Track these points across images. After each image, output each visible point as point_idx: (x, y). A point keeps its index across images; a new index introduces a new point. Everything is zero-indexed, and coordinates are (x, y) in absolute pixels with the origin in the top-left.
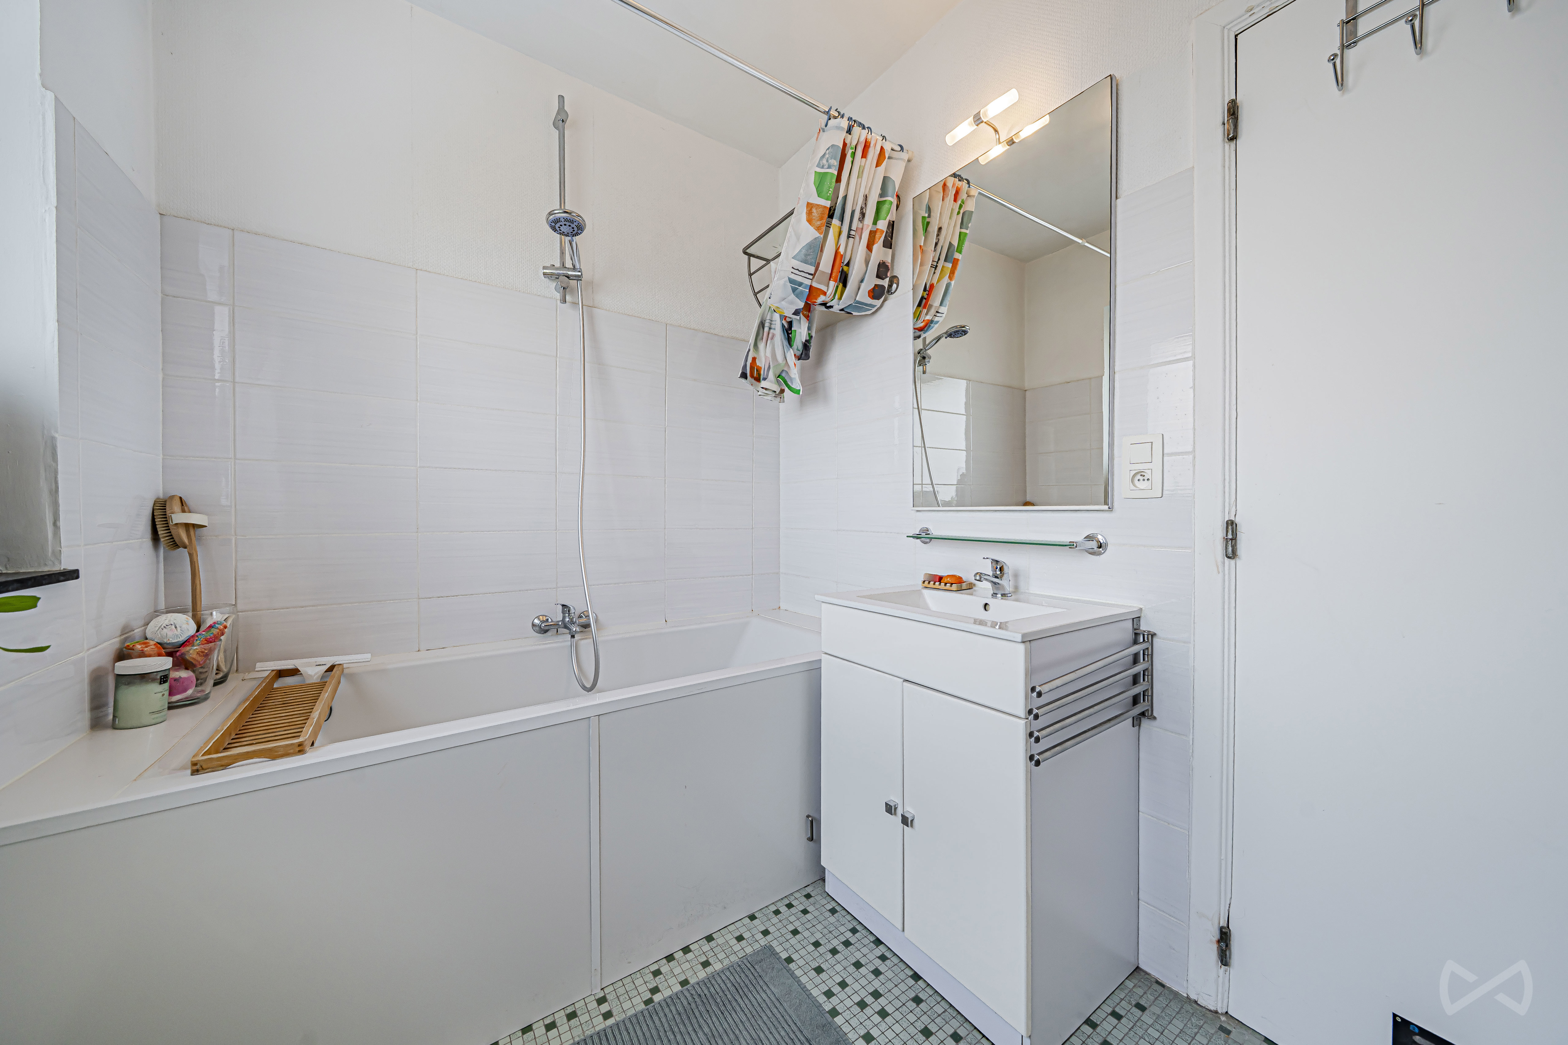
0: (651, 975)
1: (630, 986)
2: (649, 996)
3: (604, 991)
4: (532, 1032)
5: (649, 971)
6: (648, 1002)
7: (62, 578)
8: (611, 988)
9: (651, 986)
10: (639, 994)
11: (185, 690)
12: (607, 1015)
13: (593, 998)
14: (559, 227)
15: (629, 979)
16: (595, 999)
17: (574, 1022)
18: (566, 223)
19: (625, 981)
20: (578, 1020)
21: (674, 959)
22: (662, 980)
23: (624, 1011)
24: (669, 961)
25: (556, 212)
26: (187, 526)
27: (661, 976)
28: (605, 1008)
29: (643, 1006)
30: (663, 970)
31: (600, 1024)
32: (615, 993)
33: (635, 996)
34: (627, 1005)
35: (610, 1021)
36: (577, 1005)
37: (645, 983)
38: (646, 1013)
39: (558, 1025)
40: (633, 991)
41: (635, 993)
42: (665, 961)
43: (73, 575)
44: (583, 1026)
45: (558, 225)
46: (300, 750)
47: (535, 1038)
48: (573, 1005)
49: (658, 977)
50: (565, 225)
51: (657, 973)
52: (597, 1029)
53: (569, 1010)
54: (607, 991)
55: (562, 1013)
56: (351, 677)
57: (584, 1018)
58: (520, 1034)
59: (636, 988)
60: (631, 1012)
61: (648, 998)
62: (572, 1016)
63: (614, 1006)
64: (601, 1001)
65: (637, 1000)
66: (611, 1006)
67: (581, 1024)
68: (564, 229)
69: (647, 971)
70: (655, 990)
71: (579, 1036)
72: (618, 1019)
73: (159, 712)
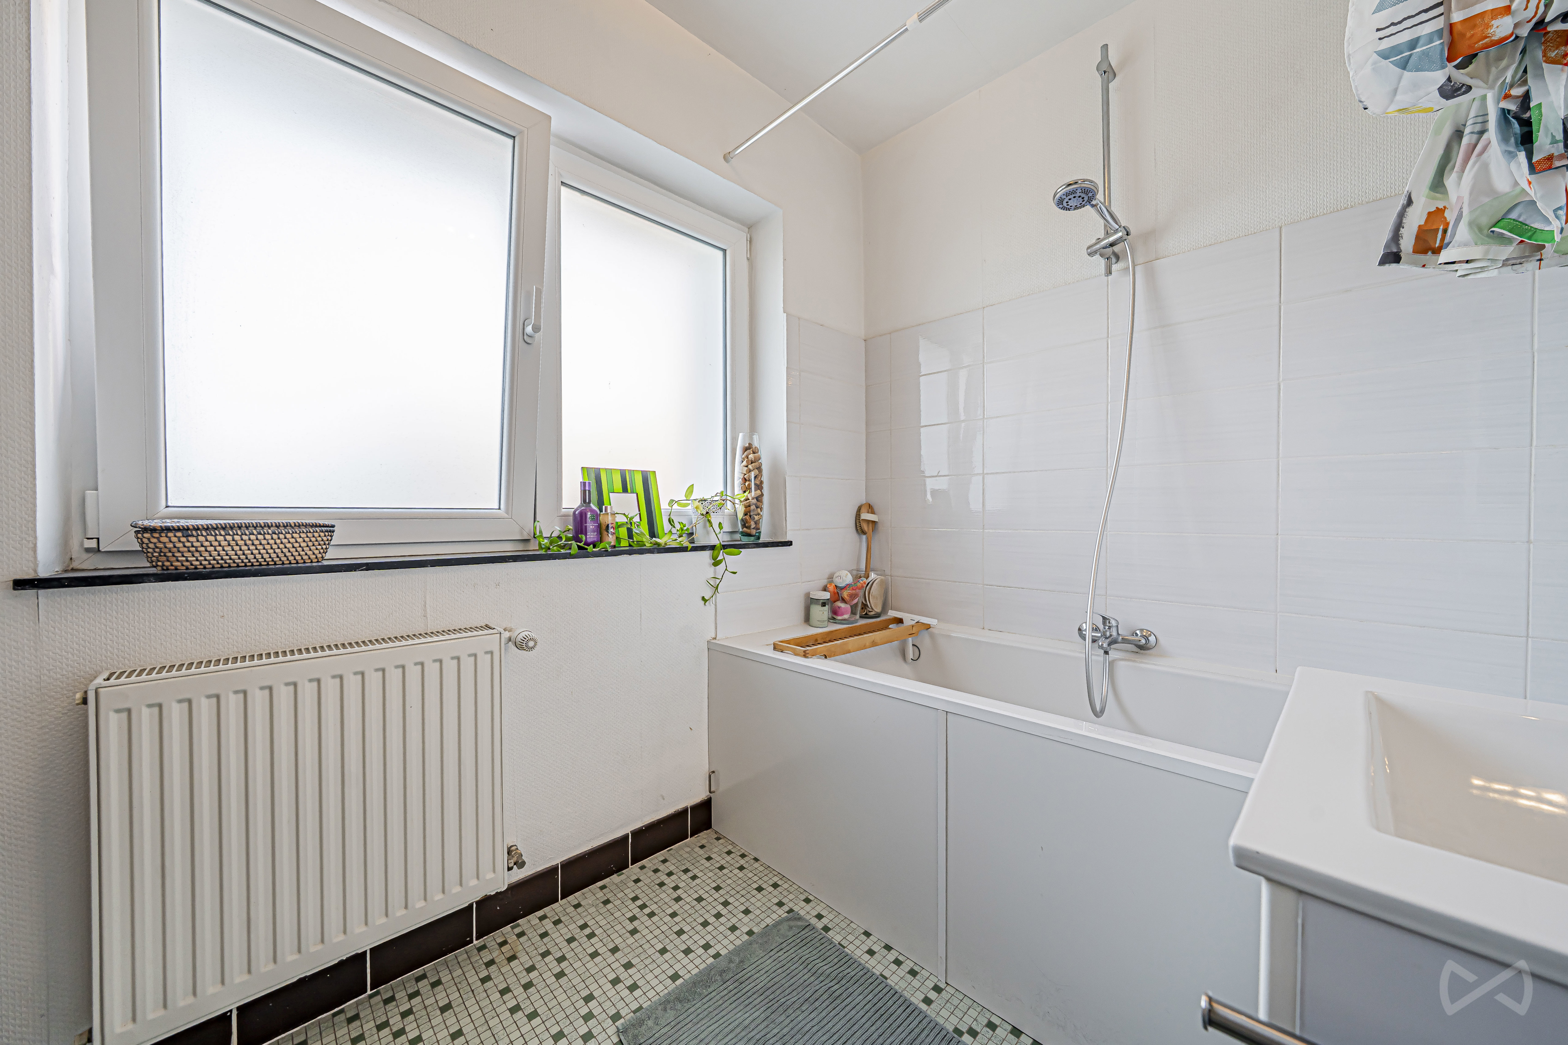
0: (985, 1021)
1: (963, 1007)
2: (964, 1030)
3: (946, 986)
4: (888, 952)
5: (989, 1017)
6: (957, 1031)
7: (780, 544)
8: (952, 991)
9: (974, 1026)
10: (961, 1019)
11: (842, 615)
12: (927, 1001)
13: (935, 980)
14: (1068, 205)
15: (970, 1002)
16: (936, 984)
17: (909, 977)
18: (1069, 197)
19: (966, 1000)
20: (912, 979)
21: (1018, 1037)
22: (987, 1036)
23: (938, 1014)
24: (1012, 1032)
25: (1058, 191)
26: (868, 521)
27: (991, 1032)
28: (933, 995)
29: (951, 1028)
30: (998, 1030)
31: (917, 1000)
32: (950, 997)
33: (957, 1017)
34: (945, 1013)
35: (923, 1007)
36: (923, 972)
37: (975, 1020)
38: (943, 1033)
39: (901, 967)
40: (961, 1012)
41: (960, 1015)
42: (1009, 1028)
43: (789, 544)
44: (909, 986)
45: (1065, 204)
46: (805, 655)
47: (884, 957)
48: (922, 969)
49: (988, 1030)
50: (1070, 199)
51: (992, 1026)
52: (913, 999)
53: (916, 968)
54: (948, 989)
55: (911, 964)
56: (932, 636)
57: (916, 983)
58: (883, 945)
59: (966, 1013)
60: (941, 1021)
61: (961, 1029)
62: (913, 973)
63: (937, 1002)
64: (937, 989)
65: (954, 1020)
66: (937, 999)
67: (910, 984)
68: (1073, 203)
69: (988, 1015)
70: (973, 1033)
71: (900, 987)
72: (928, 1012)
73: (824, 621)
